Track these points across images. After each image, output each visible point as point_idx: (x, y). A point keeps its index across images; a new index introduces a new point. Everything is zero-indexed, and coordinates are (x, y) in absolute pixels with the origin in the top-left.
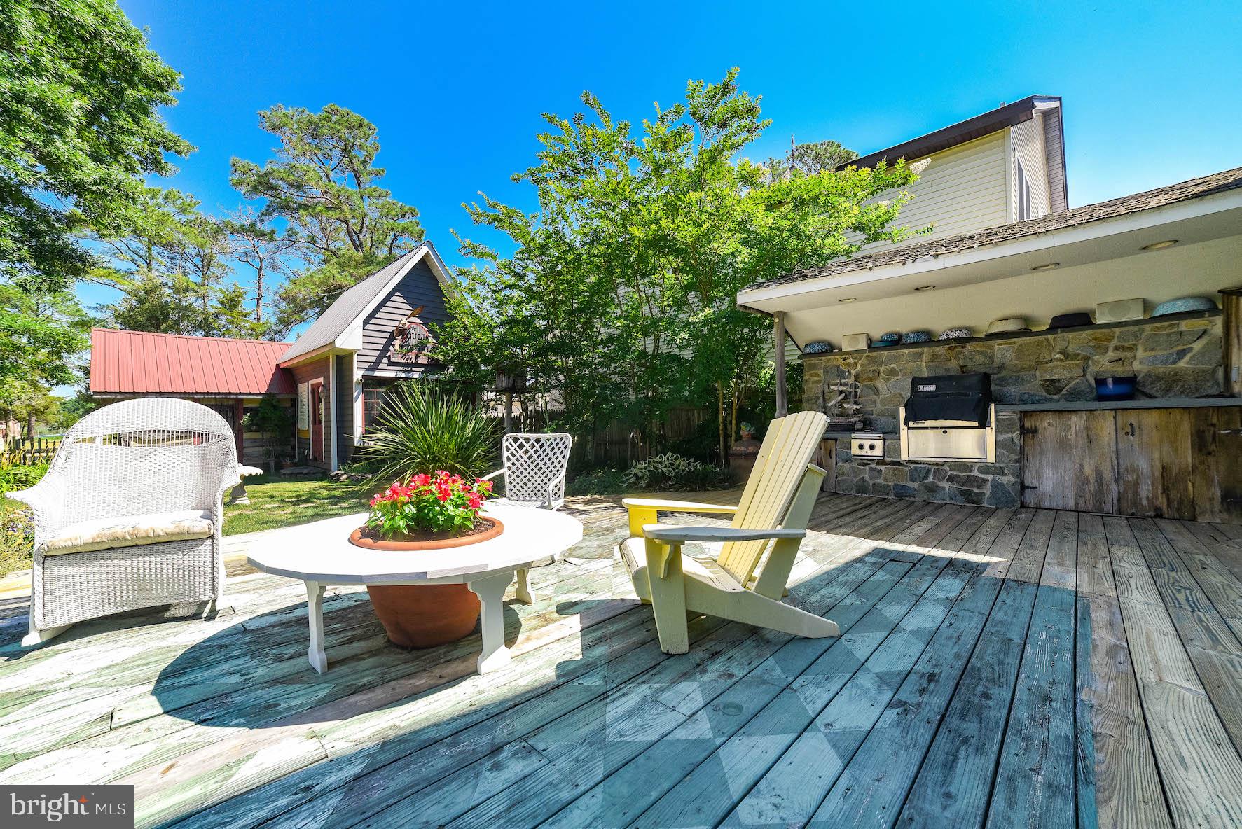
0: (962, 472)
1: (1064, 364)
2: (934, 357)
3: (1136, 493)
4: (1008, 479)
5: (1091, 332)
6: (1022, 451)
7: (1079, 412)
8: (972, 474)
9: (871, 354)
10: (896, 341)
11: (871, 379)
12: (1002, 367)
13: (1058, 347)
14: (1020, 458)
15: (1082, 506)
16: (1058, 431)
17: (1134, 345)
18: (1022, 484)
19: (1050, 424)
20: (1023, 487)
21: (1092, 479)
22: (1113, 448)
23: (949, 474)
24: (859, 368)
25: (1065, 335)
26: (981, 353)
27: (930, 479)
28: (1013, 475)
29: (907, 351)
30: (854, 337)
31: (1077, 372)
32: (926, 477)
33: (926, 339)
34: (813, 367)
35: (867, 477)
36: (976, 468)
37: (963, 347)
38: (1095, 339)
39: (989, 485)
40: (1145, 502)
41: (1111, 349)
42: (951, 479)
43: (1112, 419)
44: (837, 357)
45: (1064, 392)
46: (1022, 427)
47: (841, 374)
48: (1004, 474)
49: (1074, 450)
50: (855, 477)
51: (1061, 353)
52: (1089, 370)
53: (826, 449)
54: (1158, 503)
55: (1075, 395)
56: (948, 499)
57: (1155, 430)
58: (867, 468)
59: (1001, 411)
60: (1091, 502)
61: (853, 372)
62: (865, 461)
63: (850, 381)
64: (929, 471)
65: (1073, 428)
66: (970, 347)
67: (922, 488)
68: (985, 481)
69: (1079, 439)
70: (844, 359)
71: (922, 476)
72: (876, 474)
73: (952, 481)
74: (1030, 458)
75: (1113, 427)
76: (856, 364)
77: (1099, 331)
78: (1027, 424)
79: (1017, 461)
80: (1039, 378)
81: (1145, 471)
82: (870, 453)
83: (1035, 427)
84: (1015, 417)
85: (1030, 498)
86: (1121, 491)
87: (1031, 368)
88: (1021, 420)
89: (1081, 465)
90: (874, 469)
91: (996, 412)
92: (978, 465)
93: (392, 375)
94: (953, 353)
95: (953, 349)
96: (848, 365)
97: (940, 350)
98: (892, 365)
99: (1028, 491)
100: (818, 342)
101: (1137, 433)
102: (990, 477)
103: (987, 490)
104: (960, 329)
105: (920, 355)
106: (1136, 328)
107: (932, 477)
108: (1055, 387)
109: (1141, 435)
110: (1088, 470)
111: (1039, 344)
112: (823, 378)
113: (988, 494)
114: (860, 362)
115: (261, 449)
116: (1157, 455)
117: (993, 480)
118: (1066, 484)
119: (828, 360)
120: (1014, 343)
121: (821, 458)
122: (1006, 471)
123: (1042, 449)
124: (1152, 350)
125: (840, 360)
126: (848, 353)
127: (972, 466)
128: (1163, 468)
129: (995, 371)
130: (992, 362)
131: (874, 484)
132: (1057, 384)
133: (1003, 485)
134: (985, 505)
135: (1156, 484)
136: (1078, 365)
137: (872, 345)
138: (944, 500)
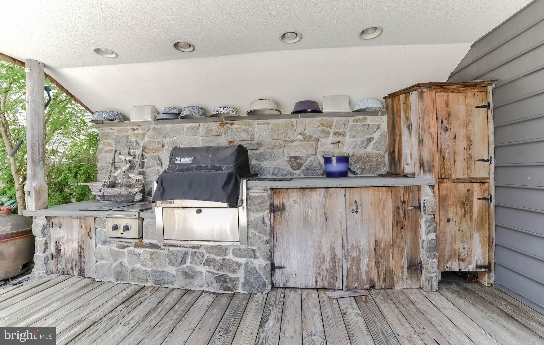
0: (217, 254)
1: (302, 143)
2: (208, 131)
3: (359, 268)
4: (260, 263)
5: (319, 119)
6: (272, 231)
7: (318, 190)
8: (227, 257)
9: (157, 126)
10: (176, 115)
11: (155, 151)
12: (260, 144)
13: (300, 129)
14: (270, 240)
15: (320, 285)
16: (302, 209)
17: (344, 132)
18: (272, 264)
19: (295, 201)
20: (273, 268)
21: (328, 257)
22: (344, 227)
23: (205, 258)
24: (146, 139)
25: (304, 119)
26: (245, 130)
27: (188, 264)
28: (264, 257)
29: (186, 126)
30: (141, 108)
31: (311, 151)
32: (183, 262)
33: (201, 114)
34: (106, 136)
35: (125, 261)
36: (231, 251)
37: (231, 124)
38: (322, 125)
39: (243, 268)
40: (364, 276)
41: (331, 134)
42: (208, 262)
43: (343, 197)
44: (129, 128)
45: (303, 168)
46: (272, 205)
47: (129, 144)
48: (255, 257)
49: (314, 228)
50: (115, 261)
51: (300, 134)
52: (319, 150)
53: (86, 227)
54: (372, 276)
55: (310, 171)
56: (205, 285)
57: (371, 207)
58: (125, 251)
59: (253, 187)
60: (327, 279)
61: (142, 143)
62: (124, 244)
63: (139, 152)
64: (186, 254)
65: (314, 206)
66: (236, 124)
67: (180, 274)
68: (239, 265)
69: (319, 217)
70: (134, 130)
71: (179, 260)
72: (134, 257)
73: (209, 265)
74: (280, 239)
75: (344, 205)
76: (143, 135)
77: (325, 118)
78: (277, 202)
79: (268, 242)
80: (286, 155)
81: (364, 248)
82: (126, 234)
83: (283, 204)
84: (266, 194)
85: (280, 278)
86: (349, 268)
87: (280, 146)
88: (271, 197)
89: (320, 242)
90: (132, 253)
91: (247, 189)
92: (232, 248)
94: (223, 129)
95: (224, 126)
96: (136, 135)
97: (214, 126)
98: (174, 138)
99: (277, 271)
101: (359, 211)
102: (243, 261)
103: (241, 275)
104: (229, 107)
105: (197, 129)
106: (344, 119)
107: (189, 261)
108: (297, 163)
109: (362, 213)
110: (326, 249)
111: (286, 125)
112: (114, 148)
113: (242, 279)
114: (148, 133)
116: (372, 232)
117: (246, 264)
118: (308, 263)
119: (120, 131)
120: (269, 123)
121: (82, 238)
122: (258, 254)
123: (288, 227)
124: (354, 137)
125: (131, 131)
126: (136, 124)
127: (226, 249)
128: (376, 242)
129: (255, 147)
130: (253, 139)
131: (132, 270)
132: (299, 161)
133: (255, 269)
134: (240, 290)
135: (371, 259)
136: (312, 145)
137: (157, 116)
138: (201, 286)
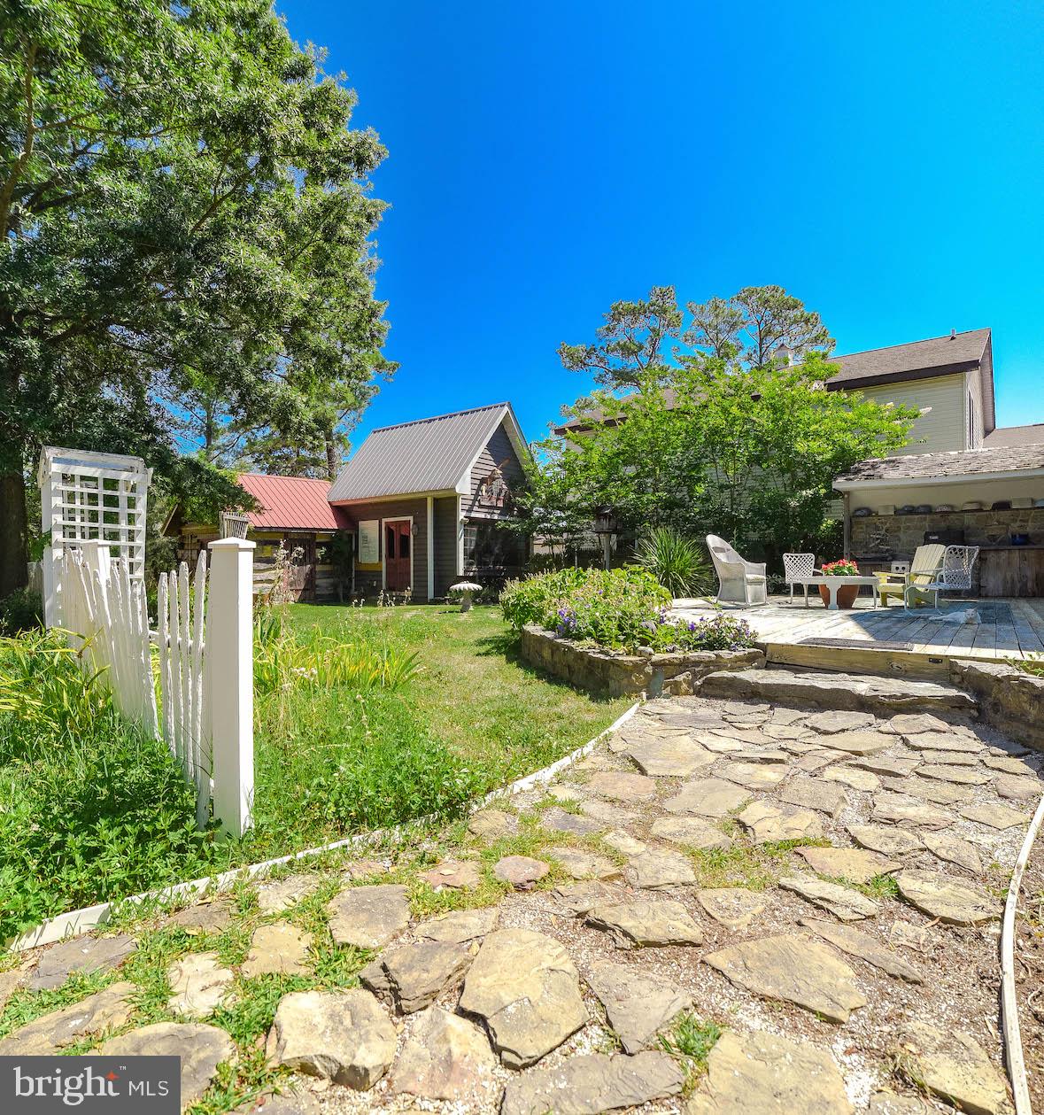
1: (998, 527)
2: (932, 520)
7: (1005, 551)
9: (896, 517)
10: (911, 511)
11: (896, 532)
12: (968, 527)
13: (996, 518)
16: (996, 559)
24: (888, 525)
25: (999, 512)
26: (958, 520)
29: (916, 517)
31: (1003, 531)
33: (928, 510)
37: (949, 516)
38: (1012, 515)
41: (1018, 521)
44: (875, 518)
45: (998, 541)
47: (877, 528)
51: (997, 521)
52: (1009, 530)
61: (885, 527)
63: (883, 532)
66: (952, 516)
70: (879, 519)
76: (886, 523)
80: (986, 534)
87: (982, 529)
93: (482, 516)
94: (944, 519)
95: (943, 517)
96: (882, 523)
97: (937, 517)
98: (908, 524)
100: (864, 508)
104: (948, 506)
105: (925, 519)
108: (994, 538)
111: (986, 517)
112: (865, 530)
114: (889, 521)
115: (328, 580)
119: (870, 519)
120: (975, 515)
125: (877, 520)
126: (882, 516)
136: (1004, 528)
137: (897, 512)
